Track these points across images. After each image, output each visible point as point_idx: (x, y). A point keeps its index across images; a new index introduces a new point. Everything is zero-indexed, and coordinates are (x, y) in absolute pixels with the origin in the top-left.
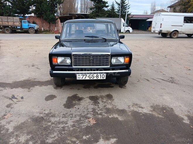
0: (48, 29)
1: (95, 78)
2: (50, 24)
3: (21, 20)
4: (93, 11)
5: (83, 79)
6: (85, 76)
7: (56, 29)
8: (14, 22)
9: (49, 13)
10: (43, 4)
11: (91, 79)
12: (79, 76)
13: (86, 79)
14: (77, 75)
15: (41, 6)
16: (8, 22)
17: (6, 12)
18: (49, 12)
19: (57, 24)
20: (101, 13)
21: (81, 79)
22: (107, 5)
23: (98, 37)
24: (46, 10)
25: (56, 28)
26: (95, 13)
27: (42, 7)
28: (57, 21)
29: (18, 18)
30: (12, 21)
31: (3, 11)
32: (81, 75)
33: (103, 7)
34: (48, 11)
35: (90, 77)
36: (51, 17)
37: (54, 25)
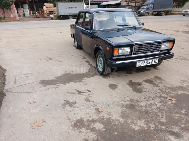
0: (2, 16)
1: (151, 64)
2: (3, 10)
5: (141, 66)
6: (143, 63)
7: (12, 16)
11: (148, 64)
12: (139, 64)
13: (144, 65)
14: (137, 62)
19: (12, 10)
21: (140, 66)
23: (128, 26)
25: (12, 14)
28: (11, 7)
32: (140, 62)
35: (147, 64)
37: (9, 11)
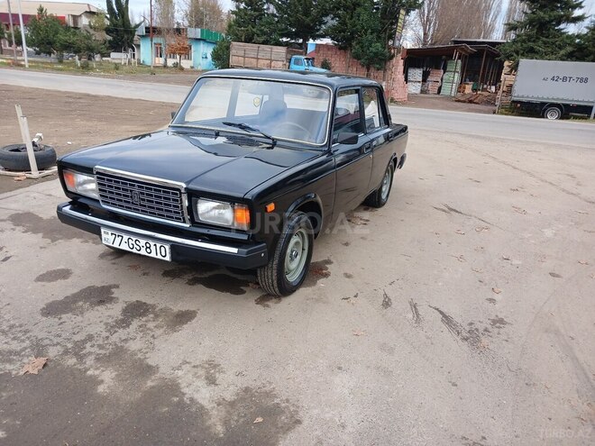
1: (144, 252)
3: (289, 56)
4: (518, 36)
5: (114, 245)
6: (118, 240)
8: (271, 60)
9: (370, 37)
10: (358, 10)
11: (135, 251)
12: (106, 236)
13: (122, 247)
14: (103, 230)
15: (352, 18)
16: (258, 59)
17: (261, 31)
18: (371, 33)
19: (387, 72)
20: (545, 43)
21: (111, 244)
22: (577, 13)
24: (363, 28)
26: (524, 41)
27: (354, 19)
29: (282, 50)
30: (268, 56)
31: (254, 30)
32: (110, 232)
33: (559, 24)
34: (370, 31)
35: (131, 246)
36: (374, 50)
